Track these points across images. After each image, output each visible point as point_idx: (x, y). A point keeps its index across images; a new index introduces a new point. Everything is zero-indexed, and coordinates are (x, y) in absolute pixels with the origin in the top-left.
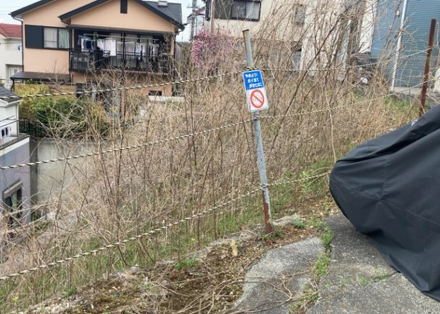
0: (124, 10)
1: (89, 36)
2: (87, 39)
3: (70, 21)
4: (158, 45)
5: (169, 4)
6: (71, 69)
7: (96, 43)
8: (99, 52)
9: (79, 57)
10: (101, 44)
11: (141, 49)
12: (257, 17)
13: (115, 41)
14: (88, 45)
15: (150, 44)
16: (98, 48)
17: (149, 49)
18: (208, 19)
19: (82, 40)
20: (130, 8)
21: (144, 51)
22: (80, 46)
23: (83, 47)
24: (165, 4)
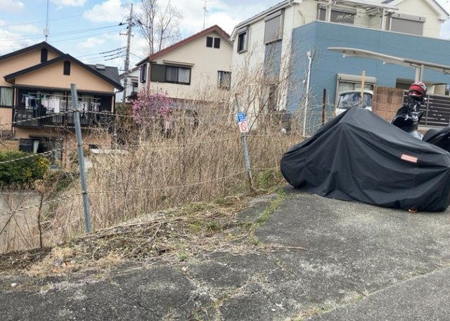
0: (67, 72)
1: (33, 95)
2: (32, 98)
3: (14, 81)
4: (99, 104)
5: (106, 67)
6: (14, 125)
7: (40, 101)
8: (43, 110)
9: (23, 113)
10: (45, 103)
11: (82, 107)
12: (188, 82)
13: (59, 100)
14: (32, 103)
15: (92, 103)
16: (42, 106)
17: (90, 108)
18: (144, 82)
19: (27, 99)
20: (73, 70)
21: (86, 109)
22: (25, 104)
23: (27, 105)
24: (103, 68)
